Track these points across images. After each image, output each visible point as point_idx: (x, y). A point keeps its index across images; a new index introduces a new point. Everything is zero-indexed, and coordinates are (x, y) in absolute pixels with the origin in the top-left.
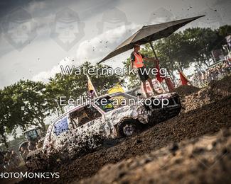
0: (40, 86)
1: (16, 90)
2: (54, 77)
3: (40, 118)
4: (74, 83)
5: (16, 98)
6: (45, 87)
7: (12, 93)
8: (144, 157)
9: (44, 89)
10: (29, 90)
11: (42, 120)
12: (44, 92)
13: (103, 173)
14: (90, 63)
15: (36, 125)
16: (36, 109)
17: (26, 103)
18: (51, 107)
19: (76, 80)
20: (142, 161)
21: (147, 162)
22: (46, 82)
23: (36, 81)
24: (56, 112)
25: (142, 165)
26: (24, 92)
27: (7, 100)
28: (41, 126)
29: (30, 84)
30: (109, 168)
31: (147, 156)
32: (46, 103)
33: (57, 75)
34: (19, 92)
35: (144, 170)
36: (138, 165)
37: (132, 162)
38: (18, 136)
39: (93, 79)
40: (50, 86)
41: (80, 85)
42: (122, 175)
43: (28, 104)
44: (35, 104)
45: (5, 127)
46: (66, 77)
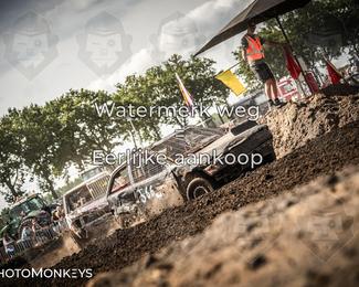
0: (103, 98)
1: (65, 106)
2: (123, 83)
3: (105, 148)
4: (157, 90)
5: (65, 118)
6: (110, 99)
7: (58, 112)
8: (284, 198)
9: (109, 103)
10: (85, 106)
11: (109, 152)
13: (218, 226)
14: (180, 57)
16: (98, 135)
17: (81, 125)
18: (123, 131)
19: (160, 85)
20: (282, 205)
21: (290, 204)
22: (112, 91)
23: (96, 91)
24: (131, 138)
25: (281, 211)
26: (78, 109)
27: (51, 123)
29: (86, 95)
30: (228, 218)
31: (289, 196)
32: (114, 124)
33: (128, 78)
34: (69, 110)
35: (287, 217)
36: (275, 211)
37: (264, 207)
38: (72, 179)
39: (188, 83)
40: (118, 98)
41: (166, 92)
42: (251, 228)
43: (84, 128)
44: (96, 127)
45: (51, 167)
46: (143, 81)
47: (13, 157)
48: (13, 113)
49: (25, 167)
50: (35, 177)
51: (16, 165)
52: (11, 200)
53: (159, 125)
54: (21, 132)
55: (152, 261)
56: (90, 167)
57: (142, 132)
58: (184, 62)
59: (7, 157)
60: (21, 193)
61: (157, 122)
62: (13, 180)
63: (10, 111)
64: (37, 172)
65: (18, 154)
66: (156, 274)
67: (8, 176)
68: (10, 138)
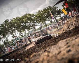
1: (25, 17)
2: (38, 12)
3: (34, 26)
4: (45, 14)
6: (35, 15)
7: (24, 18)
8: (74, 37)
9: (35, 16)
10: (29, 17)
11: (35, 27)
12: (35, 17)
13: (60, 43)
14: (50, 6)
15: (33, 29)
18: (38, 23)
19: (46, 13)
21: (76, 38)
22: (35, 14)
23: (32, 14)
25: (74, 40)
26: (28, 18)
27: (22, 21)
28: (34, 29)
29: (30, 15)
30: (62, 41)
31: (76, 37)
32: (36, 21)
34: (26, 18)
36: (73, 40)
37: (70, 39)
38: (26, 33)
39: (52, 12)
40: (37, 15)
41: (47, 14)
42: (67, 43)
43: (29, 22)
44: (32, 22)
45: (22, 30)
46: (42, 12)
47: (14, 28)
48: (14, 18)
49: (16, 30)
50: (19, 33)
51: (14, 30)
52: (13, 38)
53: (46, 21)
54: (15, 23)
55: (45, 51)
56: (30, 30)
57: (42, 23)
58: (51, 7)
59: (12, 28)
60: (15, 36)
61: (45, 21)
62: (14, 33)
63: (13, 18)
64: (19, 31)
65: (15, 27)
66: (46, 53)
67: (13, 32)
68: (13, 24)
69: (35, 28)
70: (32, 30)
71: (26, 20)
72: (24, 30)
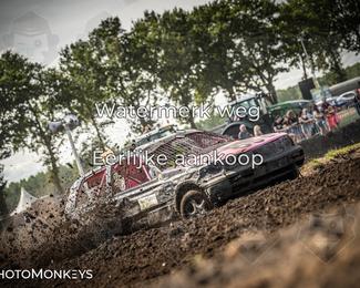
69: (270, 87)
70: (252, 93)
71: (222, 31)
72: (204, 93)
